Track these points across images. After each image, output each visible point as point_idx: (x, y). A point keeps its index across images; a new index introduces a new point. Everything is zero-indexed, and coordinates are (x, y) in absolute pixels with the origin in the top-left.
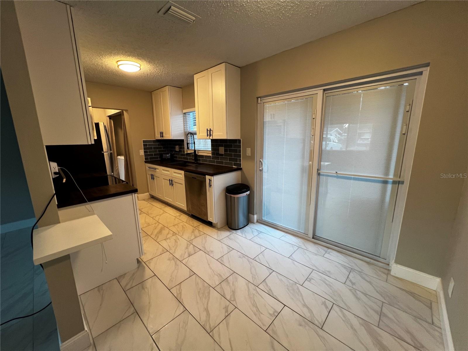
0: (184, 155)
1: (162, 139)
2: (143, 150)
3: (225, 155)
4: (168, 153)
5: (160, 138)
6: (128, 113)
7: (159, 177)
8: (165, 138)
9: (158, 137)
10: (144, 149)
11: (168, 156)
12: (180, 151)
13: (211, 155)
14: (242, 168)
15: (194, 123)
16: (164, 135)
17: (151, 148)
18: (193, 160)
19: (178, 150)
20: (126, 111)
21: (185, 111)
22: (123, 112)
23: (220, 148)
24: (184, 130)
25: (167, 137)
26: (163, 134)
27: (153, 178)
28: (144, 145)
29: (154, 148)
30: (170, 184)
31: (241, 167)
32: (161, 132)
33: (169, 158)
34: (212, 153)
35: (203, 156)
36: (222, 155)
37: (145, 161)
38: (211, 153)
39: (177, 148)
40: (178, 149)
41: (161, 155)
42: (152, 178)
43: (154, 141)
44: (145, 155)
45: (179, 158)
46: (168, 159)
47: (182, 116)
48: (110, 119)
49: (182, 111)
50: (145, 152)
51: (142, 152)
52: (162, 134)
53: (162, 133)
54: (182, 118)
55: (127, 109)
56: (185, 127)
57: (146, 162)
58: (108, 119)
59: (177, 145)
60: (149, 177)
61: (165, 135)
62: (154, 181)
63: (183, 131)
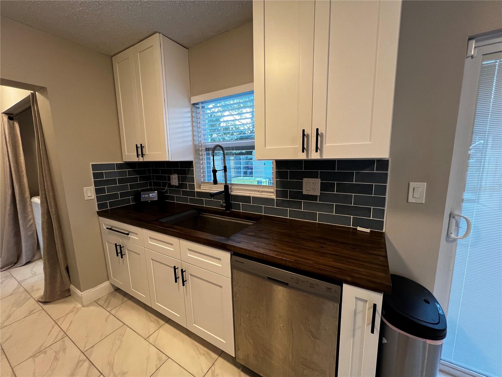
0: (193, 193)
1: (141, 159)
2: (92, 188)
3: (323, 197)
4: (152, 190)
5: (135, 159)
6: (46, 96)
7: (139, 254)
8: (147, 159)
9: (131, 156)
10: (96, 183)
11: (154, 195)
12: (181, 186)
13: (273, 196)
14: (384, 233)
15: (212, 126)
16: (146, 151)
17: (114, 182)
18: (222, 206)
19: (177, 184)
20: (42, 90)
21: (194, 100)
22: (33, 95)
23: (305, 180)
24: (194, 140)
25: (152, 156)
26: (144, 150)
27: (121, 252)
28: (95, 175)
29: (121, 181)
30: (176, 279)
31: (384, 231)
32: (139, 146)
33: (156, 199)
34: (278, 193)
35: (249, 197)
36: (314, 198)
37: (97, 211)
38: (272, 192)
39: (175, 180)
40: (177, 180)
41: (137, 196)
42: (119, 251)
43: (120, 166)
44: (98, 199)
45: (178, 199)
46: (153, 202)
47: (189, 110)
48: (10, 118)
49: (190, 101)
50: (97, 191)
51: (90, 193)
52: (140, 149)
53: (142, 147)
54: (190, 115)
55: (47, 87)
56: (195, 133)
57: (100, 214)
58: (6, 118)
59: (175, 173)
60: (110, 251)
61: (149, 151)
62: (123, 261)
63: (191, 143)
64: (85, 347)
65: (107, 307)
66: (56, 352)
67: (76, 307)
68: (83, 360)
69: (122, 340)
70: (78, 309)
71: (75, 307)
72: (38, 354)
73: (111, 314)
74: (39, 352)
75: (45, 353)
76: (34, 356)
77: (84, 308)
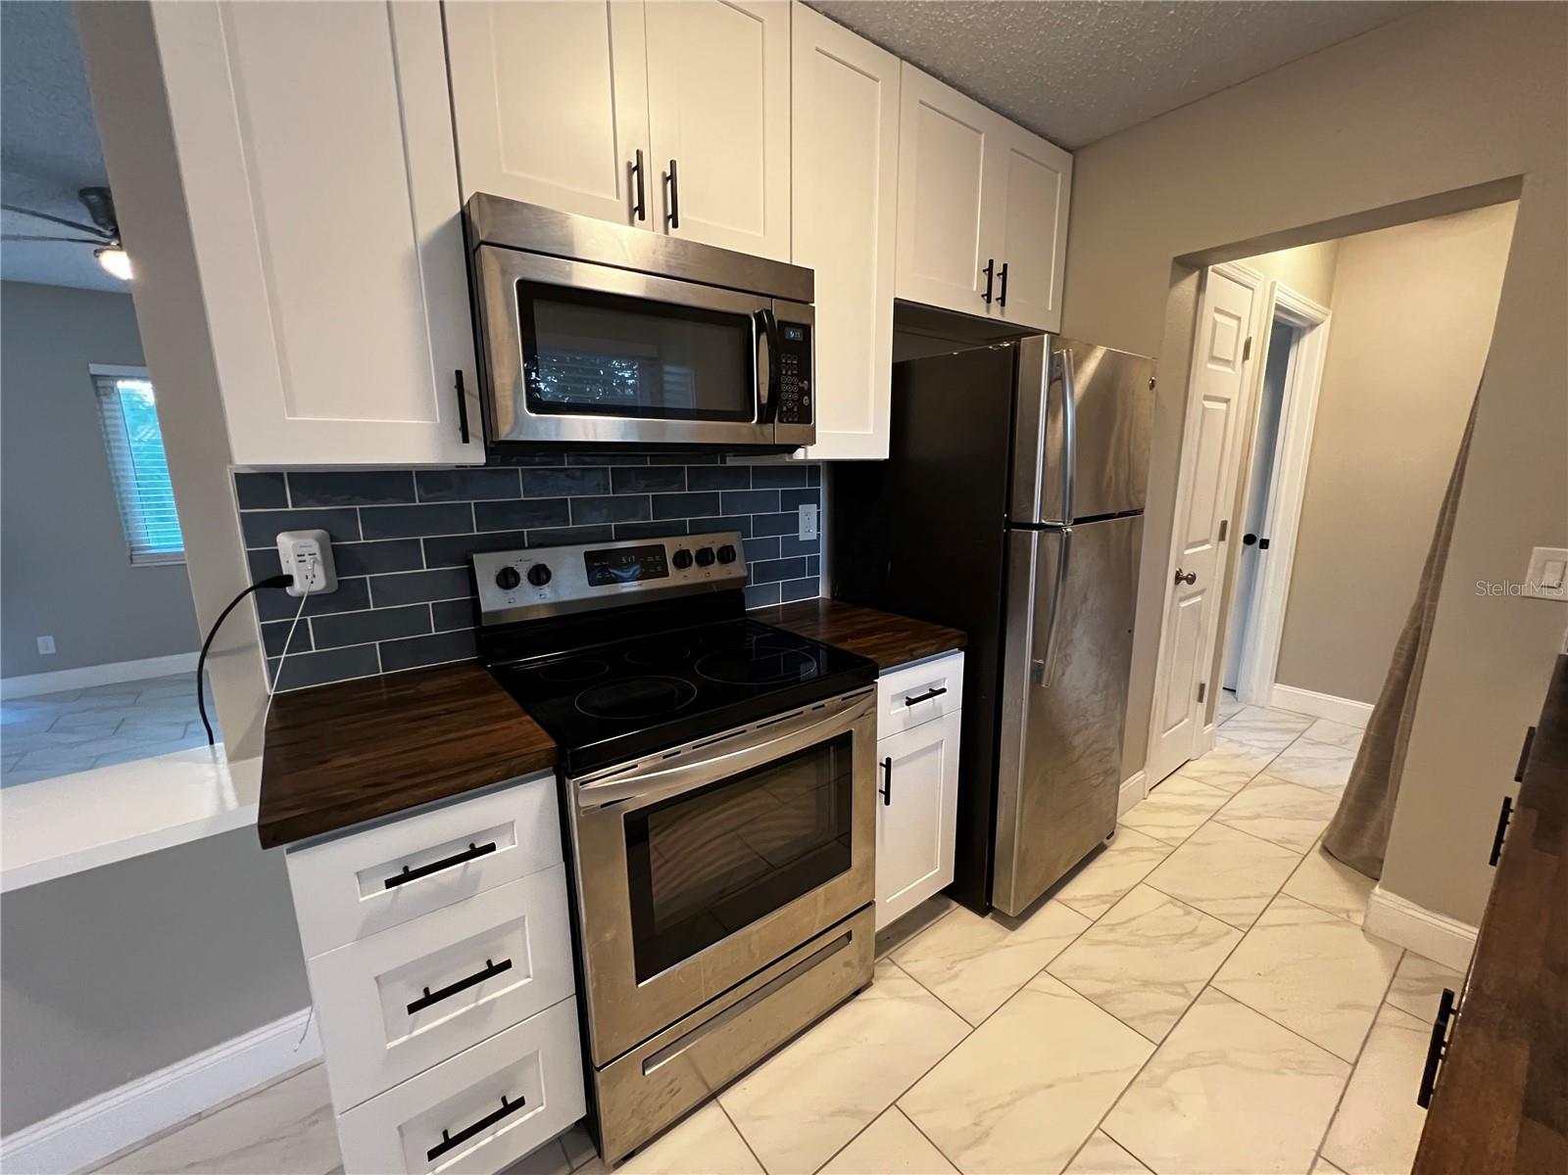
64: (1226, 982)
65: (1400, 991)
66: (1195, 929)
67: (1351, 914)
68: (1187, 992)
69: (1286, 1071)
70: (1348, 922)
71: (1348, 911)
72: (1181, 904)
73: (1378, 1012)
74: (1186, 905)
75: (1188, 913)
76: (1174, 899)
77: (1361, 932)
